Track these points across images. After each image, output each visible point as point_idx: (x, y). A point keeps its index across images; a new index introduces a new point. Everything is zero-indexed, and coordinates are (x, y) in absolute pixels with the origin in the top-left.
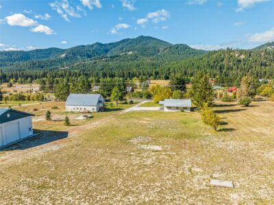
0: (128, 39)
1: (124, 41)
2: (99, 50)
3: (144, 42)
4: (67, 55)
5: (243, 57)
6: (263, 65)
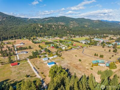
5: (41, 27)
6: (48, 30)
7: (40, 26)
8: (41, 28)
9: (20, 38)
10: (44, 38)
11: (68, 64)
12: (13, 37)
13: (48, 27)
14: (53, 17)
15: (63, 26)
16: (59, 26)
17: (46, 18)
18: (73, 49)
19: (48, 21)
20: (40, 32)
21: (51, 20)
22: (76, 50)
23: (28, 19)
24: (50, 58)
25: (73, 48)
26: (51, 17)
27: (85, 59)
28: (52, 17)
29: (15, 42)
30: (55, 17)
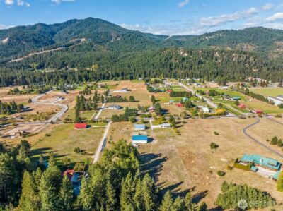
0: (75, 20)
1: (70, 22)
2: (44, 32)
3: (94, 25)
4: (9, 40)
5: (186, 55)
6: (201, 62)
7: (182, 53)
8: (184, 59)
9: (132, 78)
10: (180, 81)
11: (177, 147)
12: (118, 76)
13: (202, 56)
14: (227, 31)
15: (244, 53)
16: (234, 54)
17: (207, 35)
18: (230, 114)
19: (211, 40)
20: (178, 67)
21: (220, 38)
22: (236, 118)
23: (168, 36)
24: (153, 127)
25: (233, 112)
26: (220, 32)
27: (233, 146)
28: (223, 31)
29: (117, 85)
30: (232, 30)
